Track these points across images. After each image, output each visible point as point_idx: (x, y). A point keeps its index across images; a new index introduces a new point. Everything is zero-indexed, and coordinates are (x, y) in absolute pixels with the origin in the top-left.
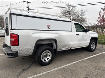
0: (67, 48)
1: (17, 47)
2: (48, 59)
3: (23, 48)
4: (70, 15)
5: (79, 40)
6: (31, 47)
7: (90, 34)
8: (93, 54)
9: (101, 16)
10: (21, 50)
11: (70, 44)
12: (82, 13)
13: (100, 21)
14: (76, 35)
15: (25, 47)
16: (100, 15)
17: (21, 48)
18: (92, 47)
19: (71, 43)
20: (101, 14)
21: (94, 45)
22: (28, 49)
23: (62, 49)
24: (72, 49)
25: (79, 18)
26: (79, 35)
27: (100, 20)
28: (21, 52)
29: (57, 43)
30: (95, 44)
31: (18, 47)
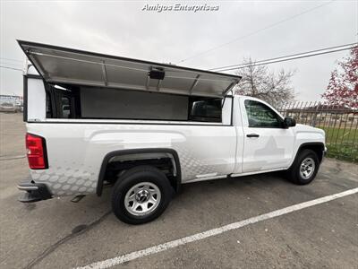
1: (41, 174)
3: (63, 175)
4: (252, 83)
5: (258, 153)
6: (88, 175)
7: (298, 132)
8: (305, 196)
9: (337, 82)
10: (57, 182)
11: (226, 165)
12: (282, 79)
13: (331, 95)
14: (248, 136)
15: (68, 174)
16: (333, 79)
17: (54, 174)
18: (303, 170)
19: (231, 161)
20: (336, 78)
21: (311, 165)
22: (79, 179)
24: (232, 176)
25: (275, 90)
26: (257, 136)
27: (332, 92)
28: (57, 187)
29: (181, 162)
30: (312, 162)
31: (44, 173)
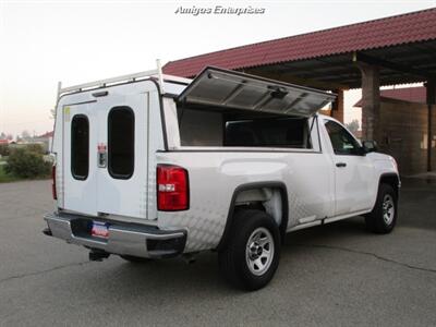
0: (313, 218)
2: (264, 260)
23: (300, 224)
